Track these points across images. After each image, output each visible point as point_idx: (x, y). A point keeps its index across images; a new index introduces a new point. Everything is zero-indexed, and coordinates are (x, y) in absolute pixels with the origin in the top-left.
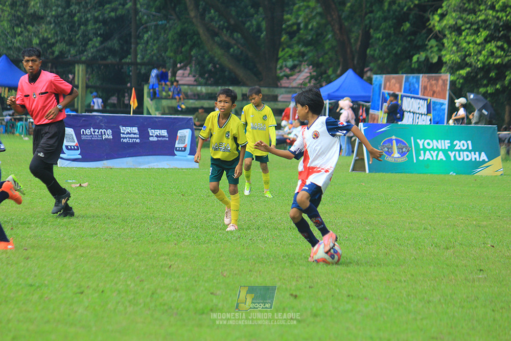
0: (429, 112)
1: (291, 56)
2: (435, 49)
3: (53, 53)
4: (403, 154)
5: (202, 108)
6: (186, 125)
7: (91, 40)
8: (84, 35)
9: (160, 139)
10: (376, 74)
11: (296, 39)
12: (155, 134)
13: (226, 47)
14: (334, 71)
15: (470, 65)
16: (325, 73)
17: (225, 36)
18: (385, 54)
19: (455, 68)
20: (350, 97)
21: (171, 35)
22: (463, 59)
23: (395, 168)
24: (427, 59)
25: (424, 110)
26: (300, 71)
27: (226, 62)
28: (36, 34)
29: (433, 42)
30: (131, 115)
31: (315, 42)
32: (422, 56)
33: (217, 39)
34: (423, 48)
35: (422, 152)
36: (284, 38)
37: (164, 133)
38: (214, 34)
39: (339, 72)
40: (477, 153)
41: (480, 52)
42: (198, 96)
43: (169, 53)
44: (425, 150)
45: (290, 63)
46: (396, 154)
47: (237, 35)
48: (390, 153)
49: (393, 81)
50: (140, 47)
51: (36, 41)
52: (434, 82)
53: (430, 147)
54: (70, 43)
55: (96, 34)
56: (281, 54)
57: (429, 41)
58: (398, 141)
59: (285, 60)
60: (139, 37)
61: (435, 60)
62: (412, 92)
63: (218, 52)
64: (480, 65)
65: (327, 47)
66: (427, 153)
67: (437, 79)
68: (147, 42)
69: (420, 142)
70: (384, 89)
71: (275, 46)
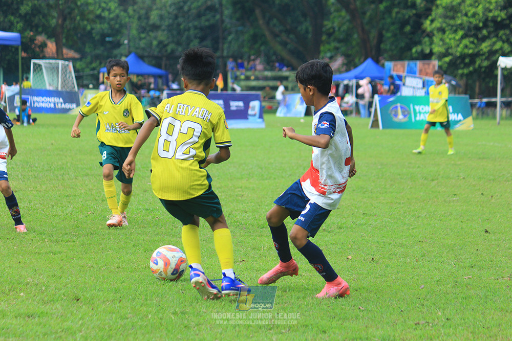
0: (424, 86)
1: (329, 50)
2: (428, 43)
3: (166, 51)
4: (405, 116)
5: (268, 86)
6: (256, 98)
7: (192, 41)
8: (188, 38)
9: (239, 108)
10: (388, 60)
11: (332, 38)
12: (235, 105)
13: (284, 44)
14: (359, 60)
15: (451, 54)
16: (353, 60)
17: (284, 37)
18: (393, 47)
19: (441, 56)
20: (369, 76)
21: (246, 37)
22: (447, 50)
23: (399, 126)
24: (422, 51)
25: (421, 85)
26: (336, 60)
27: (284, 54)
28: (155, 38)
29: (427, 39)
30: (219, 91)
31: (346, 40)
32: (419, 48)
33: (278, 39)
34: (419, 43)
35: (418, 115)
36: (324, 38)
37: (241, 104)
38: (276, 35)
39: (362, 60)
40: (456, 114)
41: (458, 46)
42: (266, 79)
43: (246, 49)
44: (420, 113)
45: (329, 55)
46: (400, 116)
47: (292, 36)
48: (396, 115)
49: (399, 66)
50: (226, 46)
51: (155, 43)
52: (426, 66)
53: (423, 111)
54: (178, 43)
55: (196, 37)
56: (322, 48)
57: (424, 38)
58: (402, 108)
59: (325, 53)
60: (225, 38)
61: (427, 51)
62: (411, 72)
63: (279, 48)
64: (458, 54)
65: (354, 43)
66: (422, 115)
67: (429, 64)
68: (230, 42)
69: (417, 108)
70: (394, 71)
71: (318, 43)
